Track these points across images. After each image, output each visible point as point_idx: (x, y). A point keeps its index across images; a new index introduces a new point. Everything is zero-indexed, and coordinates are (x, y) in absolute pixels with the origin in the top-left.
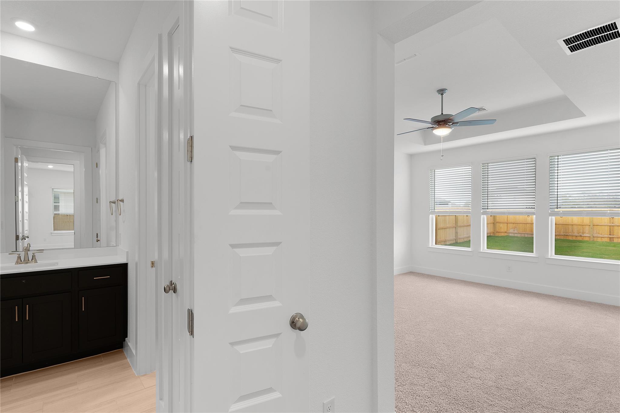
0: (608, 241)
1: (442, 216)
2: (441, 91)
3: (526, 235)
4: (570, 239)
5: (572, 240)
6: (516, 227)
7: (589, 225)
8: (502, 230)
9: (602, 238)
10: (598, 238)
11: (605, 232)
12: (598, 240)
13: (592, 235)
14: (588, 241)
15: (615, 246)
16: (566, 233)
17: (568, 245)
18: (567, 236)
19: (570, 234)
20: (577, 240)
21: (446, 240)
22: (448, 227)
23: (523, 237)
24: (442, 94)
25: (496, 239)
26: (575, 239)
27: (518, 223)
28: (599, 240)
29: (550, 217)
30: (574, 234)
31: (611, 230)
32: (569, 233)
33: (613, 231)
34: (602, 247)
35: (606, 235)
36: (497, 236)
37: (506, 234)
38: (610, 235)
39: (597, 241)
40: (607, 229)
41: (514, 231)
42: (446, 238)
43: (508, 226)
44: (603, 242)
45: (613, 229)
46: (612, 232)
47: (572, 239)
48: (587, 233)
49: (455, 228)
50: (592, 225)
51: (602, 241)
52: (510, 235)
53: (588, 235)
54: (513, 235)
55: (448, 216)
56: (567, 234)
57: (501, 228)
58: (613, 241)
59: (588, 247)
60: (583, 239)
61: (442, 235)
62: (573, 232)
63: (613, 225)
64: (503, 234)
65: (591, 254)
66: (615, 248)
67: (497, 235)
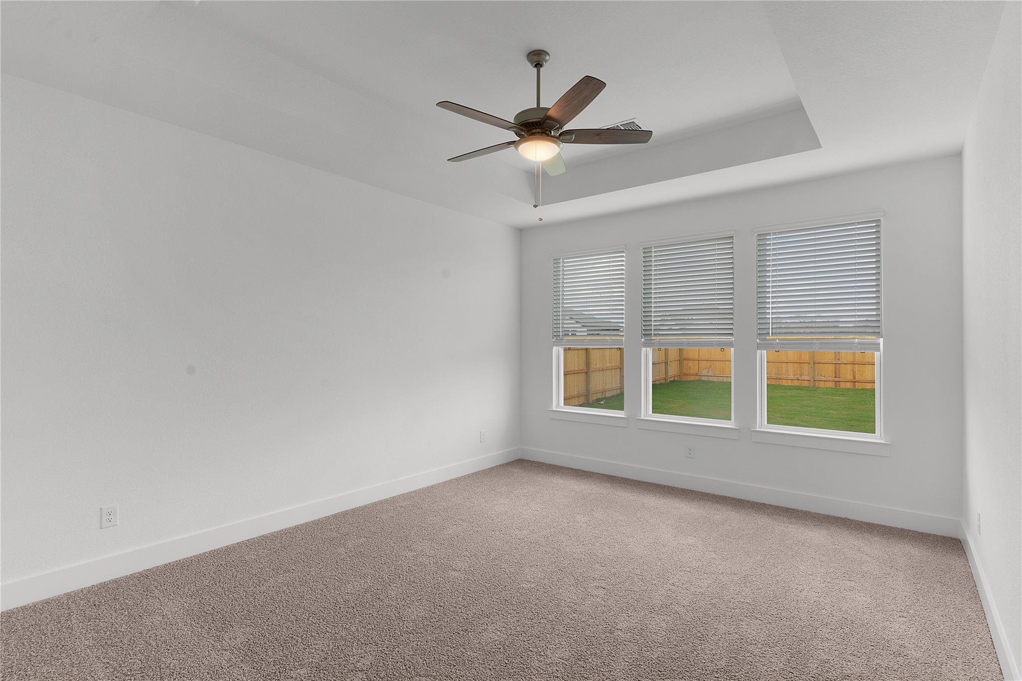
0: (834, 387)
1: (597, 349)
2: (535, 55)
3: (724, 378)
4: (784, 384)
5: (786, 386)
6: (711, 367)
7: (809, 362)
8: (692, 372)
9: (826, 383)
10: (820, 382)
11: (828, 371)
12: (820, 386)
13: (813, 377)
14: (808, 387)
15: (843, 394)
16: (778, 375)
17: (783, 395)
18: (780, 379)
19: (784, 376)
20: (793, 385)
21: (604, 389)
22: (608, 367)
23: (721, 382)
24: (538, 65)
25: (681, 386)
26: (790, 385)
27: (713, 361)
28: (822, 385)
29: (759, 352)
30: (790, 376)
31: (837, 370)
32: (782, 375)
33: (839, 370)
34: (826, 397)
35: (830, 378)
36: (685, 381)
37: (697, 378)
38: (835, 377)
39: (820, 388)
40: (832, 367)
41: (708, 372)
42: (605, 387)
43: (700, 364)
44: (827, 388)
45: (839, 368)
46: (838, 373)
47: (786, 384)
48: (806, 375)
49: (620, 368)
50: (812, 363)
51: (826, 386)
52: (703, 378)
53: (806, 378)
54: (707, 380)
55: (608, 349)
56: (780, 376)
57: (690, 368)
58: (840, 386)
59: (809, 396)
60: (800, 384)
61: (599, 381)
62: (787, 373)
63: (839, 362)
64: (692, 378)
65: (813, 408)
66: (843, 398)
67: (684, 378)
